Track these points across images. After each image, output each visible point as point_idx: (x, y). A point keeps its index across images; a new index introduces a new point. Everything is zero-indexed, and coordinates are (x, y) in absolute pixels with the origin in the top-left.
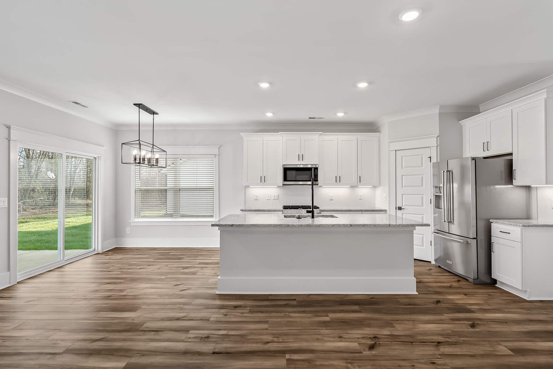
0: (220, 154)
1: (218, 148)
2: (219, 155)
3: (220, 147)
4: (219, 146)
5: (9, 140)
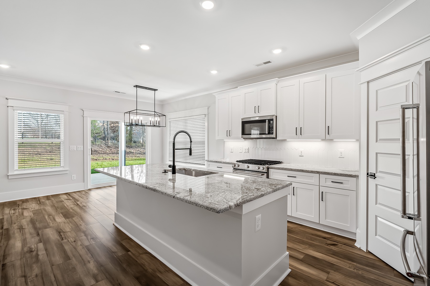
2: (208, 114)
3: (208, 108)
5: (84, 117)
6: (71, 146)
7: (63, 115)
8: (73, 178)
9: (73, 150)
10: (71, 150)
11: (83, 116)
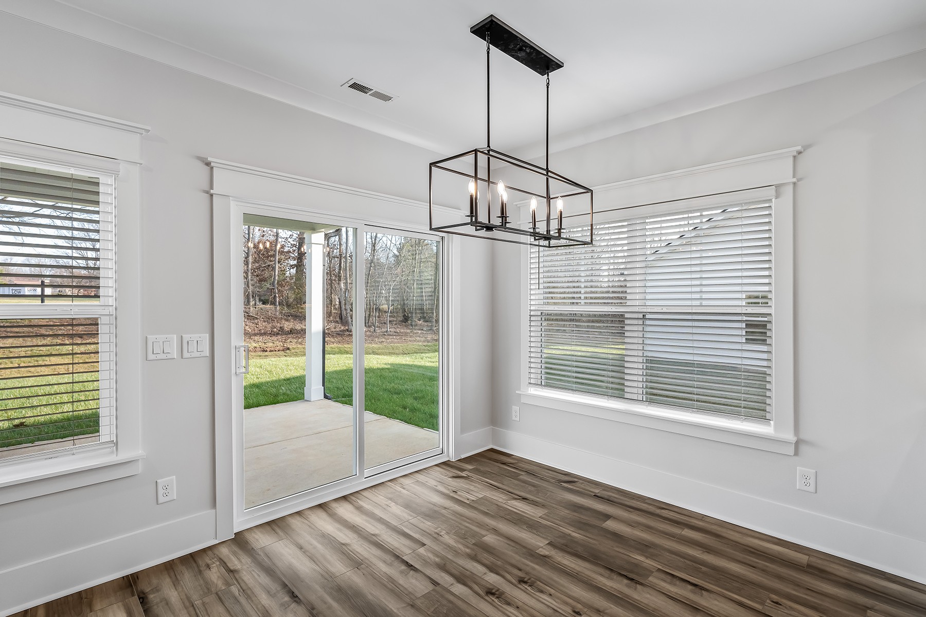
0: (799, 180)
1: (791, 159)
2: (794, 184)
3: (800, 153)
4: (799, 148)
5: (212, 195)
6: (151, 338)
7: (110, 181)
8: (161, 492)
9: (164, 356)
10: (151, 356)
11: (207, 192)
